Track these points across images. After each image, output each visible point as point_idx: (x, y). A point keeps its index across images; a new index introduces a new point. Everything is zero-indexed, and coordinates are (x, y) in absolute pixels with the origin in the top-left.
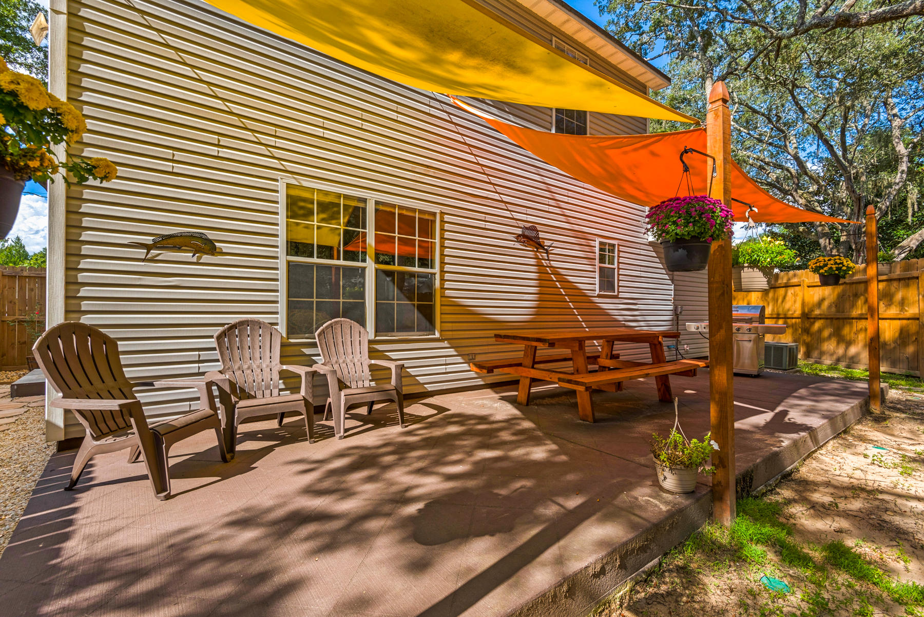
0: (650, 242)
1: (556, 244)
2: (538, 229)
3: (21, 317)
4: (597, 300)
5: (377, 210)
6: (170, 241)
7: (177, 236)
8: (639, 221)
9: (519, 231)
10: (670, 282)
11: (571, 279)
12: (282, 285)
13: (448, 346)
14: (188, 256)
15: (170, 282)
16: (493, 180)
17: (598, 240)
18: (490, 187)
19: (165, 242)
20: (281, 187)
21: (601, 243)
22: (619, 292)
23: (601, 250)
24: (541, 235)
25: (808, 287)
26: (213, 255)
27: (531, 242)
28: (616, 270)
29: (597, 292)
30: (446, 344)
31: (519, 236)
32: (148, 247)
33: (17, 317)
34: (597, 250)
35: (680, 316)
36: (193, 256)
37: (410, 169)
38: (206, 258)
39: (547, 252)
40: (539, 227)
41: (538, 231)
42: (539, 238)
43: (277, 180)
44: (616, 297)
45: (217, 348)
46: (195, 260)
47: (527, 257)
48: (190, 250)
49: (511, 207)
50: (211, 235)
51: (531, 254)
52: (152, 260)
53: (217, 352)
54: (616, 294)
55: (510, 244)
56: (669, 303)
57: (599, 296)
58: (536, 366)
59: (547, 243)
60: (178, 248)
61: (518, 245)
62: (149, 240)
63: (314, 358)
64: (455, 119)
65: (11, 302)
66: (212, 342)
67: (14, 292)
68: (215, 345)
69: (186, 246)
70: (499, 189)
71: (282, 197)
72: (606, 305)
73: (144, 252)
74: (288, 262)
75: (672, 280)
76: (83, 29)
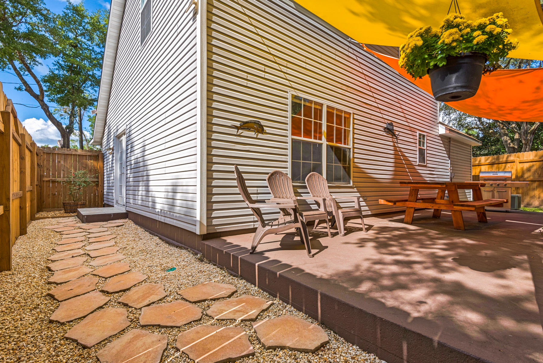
0: (440, 135)
1: (401, 134)
2: (394, 125)
3: (53, 178)
4: (417, 167)
5: (328, 112)
6: (246, 125)
7: (249, 123)
8: (435, 122)
9: (385, 126)
10: (448, 159)
11: (406, 155)
12: (289, 152)
13: (357, 191)
14: (252, 134)
15: (246, 148)
16: (375, 96)
17: (418, 132)
18: (373, 99)
19: (244, 125)
20: (289, 96)
21: (420, 135)
22: (427, 163)
23: (420, 138)
24: (395, 128)
25: (520, 163)
26: (262, 134)
27: (390, 132)
28: (426, 150)
29: (418, 163)
30: (355, 190)
31: (385, 128)
32: (238, 128)
33: (51, 178)
34: (418, 138)
35: (452, 179)
36: (255, 134)
37: (340, 87)
38: (260, 136)
39: (397, 139)
40: (394, 124)
41: (393, 126)
42: (394, 130)
43: (287, 92)
44: (425, 166)
45: (269, 186)
46: (255, 136)
47: (388, 141)
48: (253, 131)
49: (382, 111)
50: (263, 122)
51: (391, 139)
52: (239, 136)
53: (269, 188)
54: (426, 164)
55: (381, 133)
56: (447, 171)
57: (419, 165)
58: (417, 201)
59: (397, 133)
60: (249, 129)
61: (385, 134)
62: (238, 124)
63: (301, 194)
64: (359, 60)
65: (48, 169)
66: (266, 183)
67: (49, 163)
68: (267, 185)
69: (252, 128)
70: (377, 101)
71: (289, 102)
72: (422, 171)
73: (236, 131)
74: (292, 139)
75: (449, 157)
76: (212, 4)
